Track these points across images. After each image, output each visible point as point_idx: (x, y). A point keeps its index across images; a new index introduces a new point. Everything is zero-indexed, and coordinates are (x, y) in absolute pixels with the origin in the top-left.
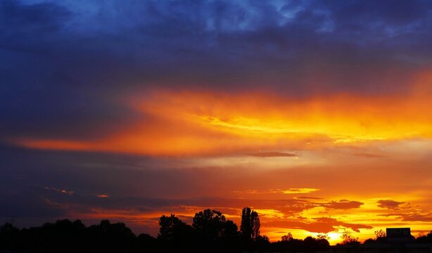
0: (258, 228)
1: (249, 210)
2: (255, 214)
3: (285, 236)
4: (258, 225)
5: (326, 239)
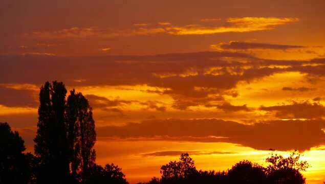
0: (91, 144)
1: (60, 89)
2: (80, 102)
3: (172, 165)
4: (90, 133)
5: (295, 167)
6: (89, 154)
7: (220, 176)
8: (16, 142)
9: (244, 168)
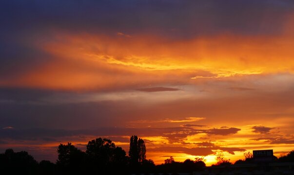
0: (145, 154)
1: (136, 138)
2: (142, 141)
3: (168, 160)
4: (144, 150)
5: (203, 161)
6: (144, 156)
7: (181, 163)
8: (124, 152)
9: (188, 161)
